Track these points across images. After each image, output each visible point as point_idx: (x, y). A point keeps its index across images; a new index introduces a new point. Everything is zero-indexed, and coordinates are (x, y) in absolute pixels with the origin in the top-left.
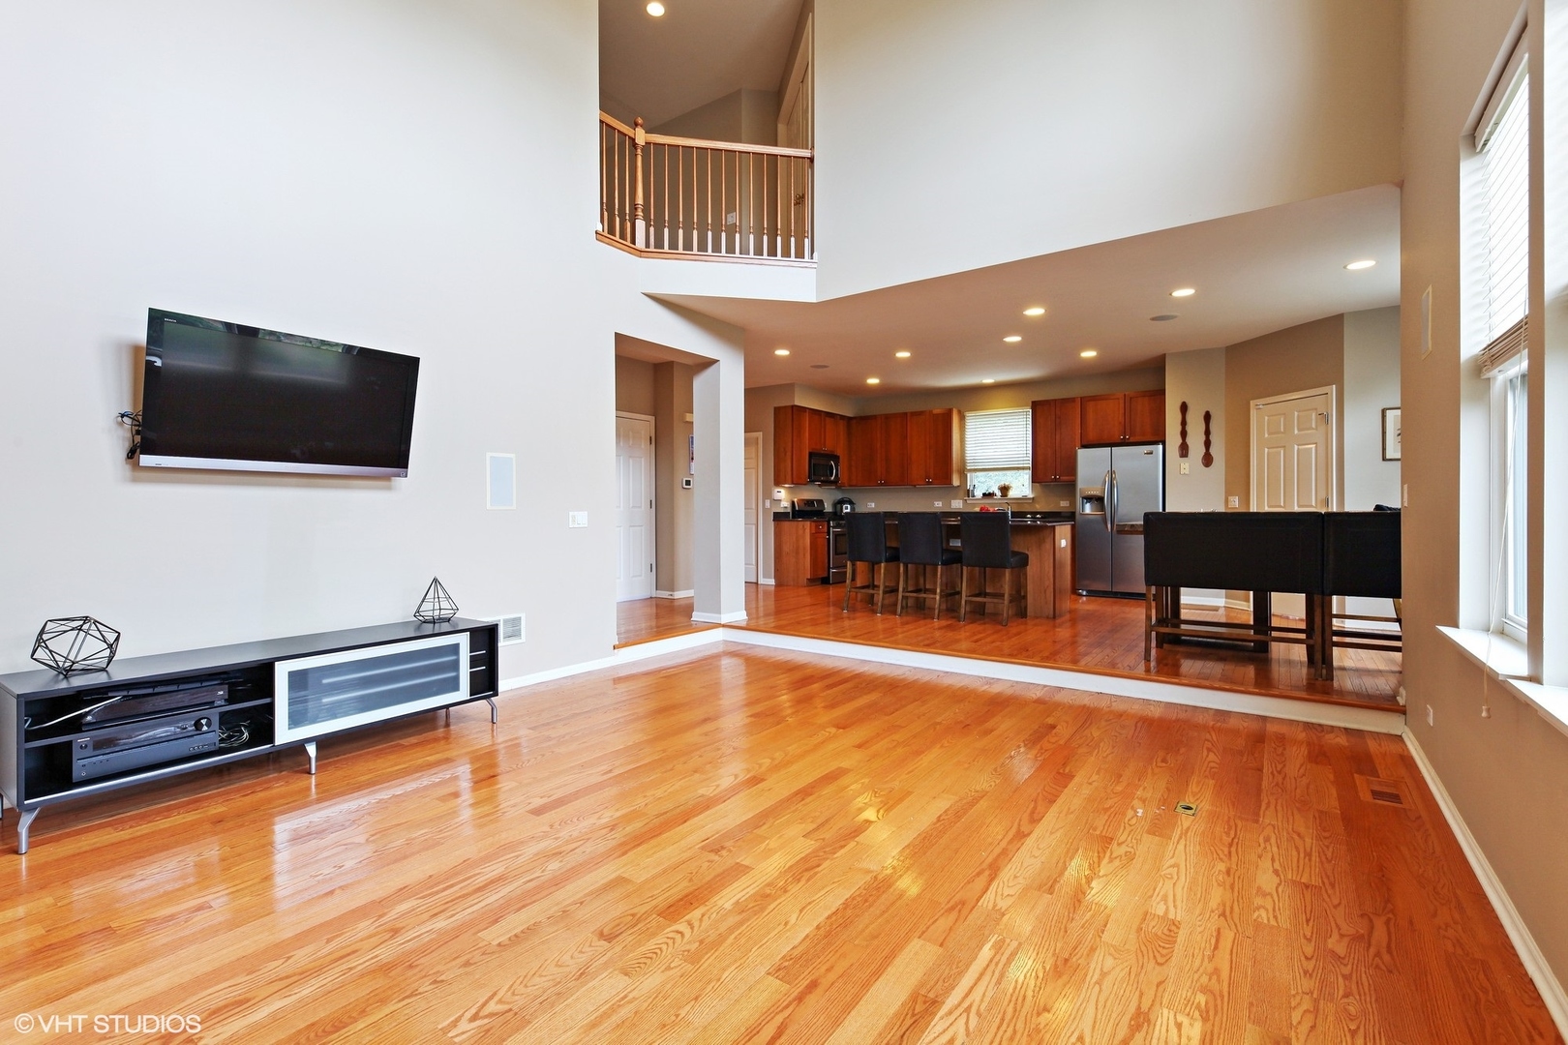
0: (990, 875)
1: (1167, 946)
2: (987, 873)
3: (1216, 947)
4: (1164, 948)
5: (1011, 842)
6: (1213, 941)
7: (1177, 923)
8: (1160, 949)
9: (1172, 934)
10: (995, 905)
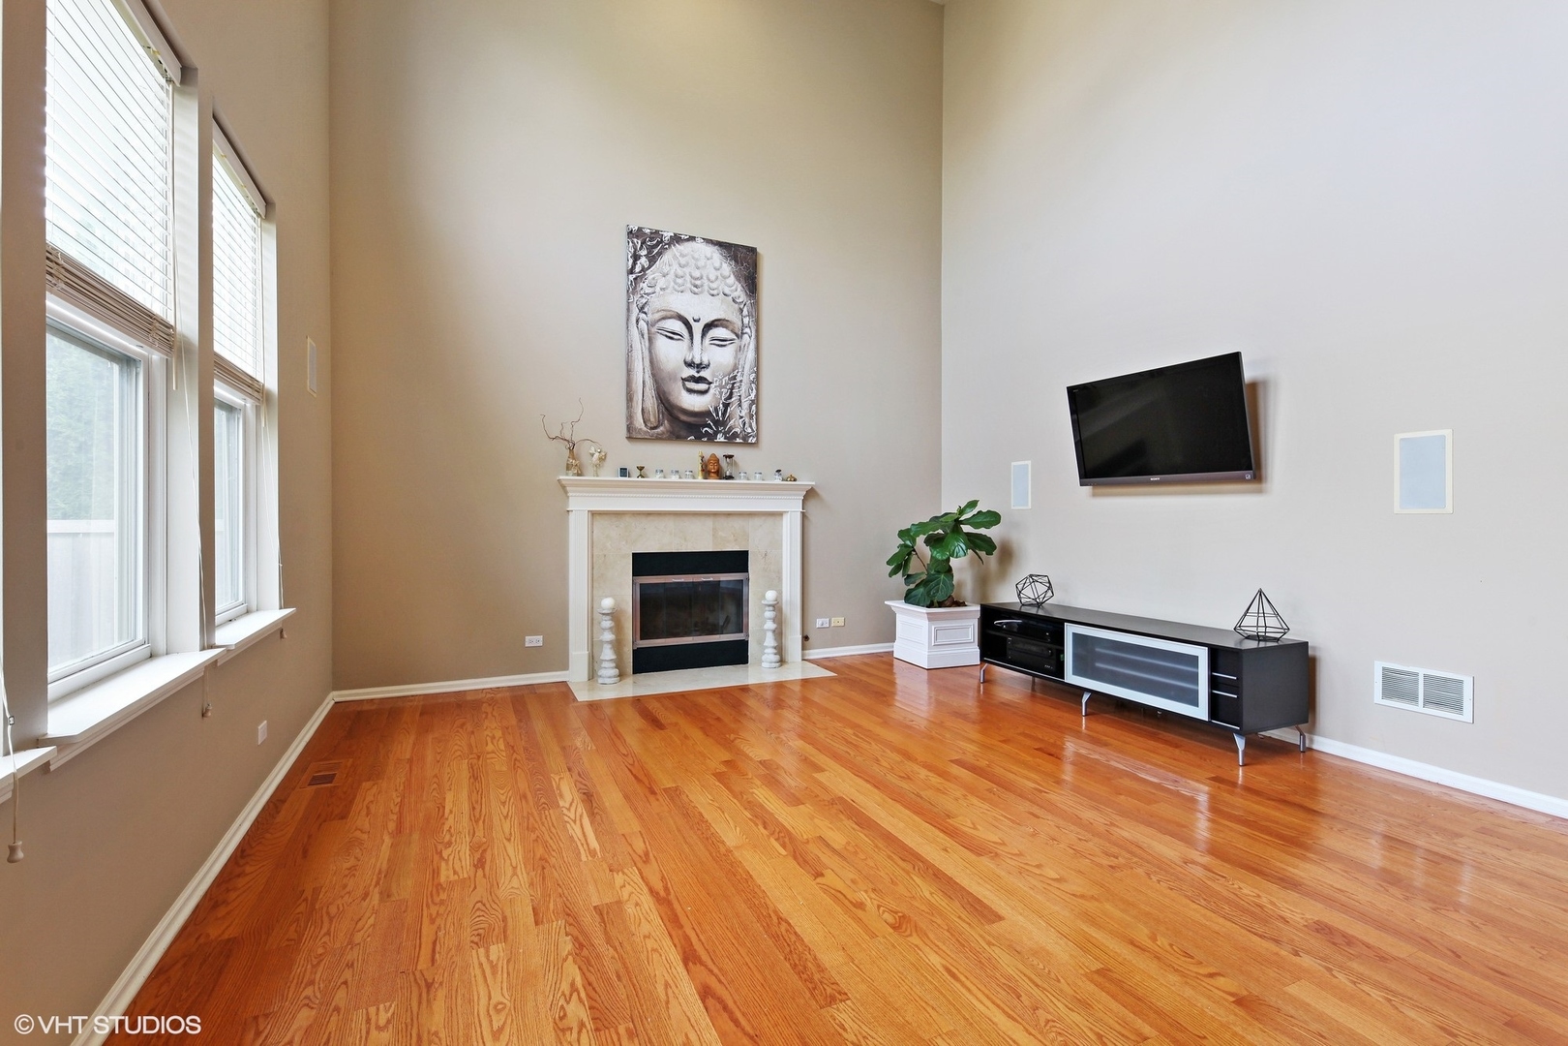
0: (657, 893)
1: (477, 919)
2: (662, 893)
3: (434, 943)
4: (479, 916)
5: (687, 938)
6: (438, 948)
7: (475, 946)
8: (482, 913)
9: (474, 932)
10: (624, 873)
